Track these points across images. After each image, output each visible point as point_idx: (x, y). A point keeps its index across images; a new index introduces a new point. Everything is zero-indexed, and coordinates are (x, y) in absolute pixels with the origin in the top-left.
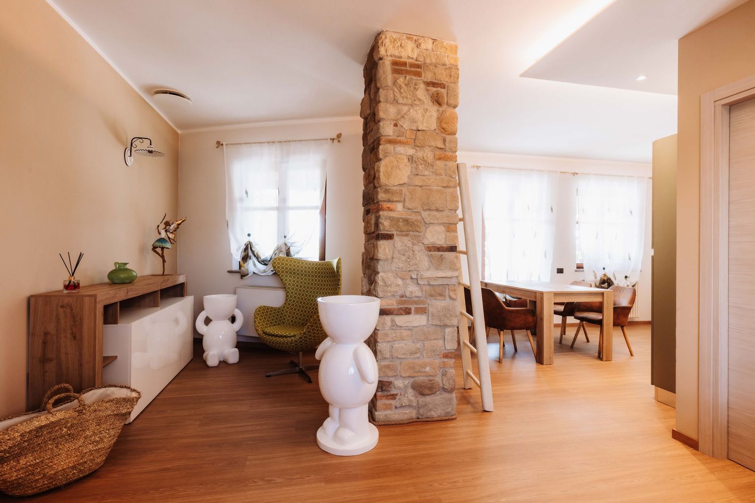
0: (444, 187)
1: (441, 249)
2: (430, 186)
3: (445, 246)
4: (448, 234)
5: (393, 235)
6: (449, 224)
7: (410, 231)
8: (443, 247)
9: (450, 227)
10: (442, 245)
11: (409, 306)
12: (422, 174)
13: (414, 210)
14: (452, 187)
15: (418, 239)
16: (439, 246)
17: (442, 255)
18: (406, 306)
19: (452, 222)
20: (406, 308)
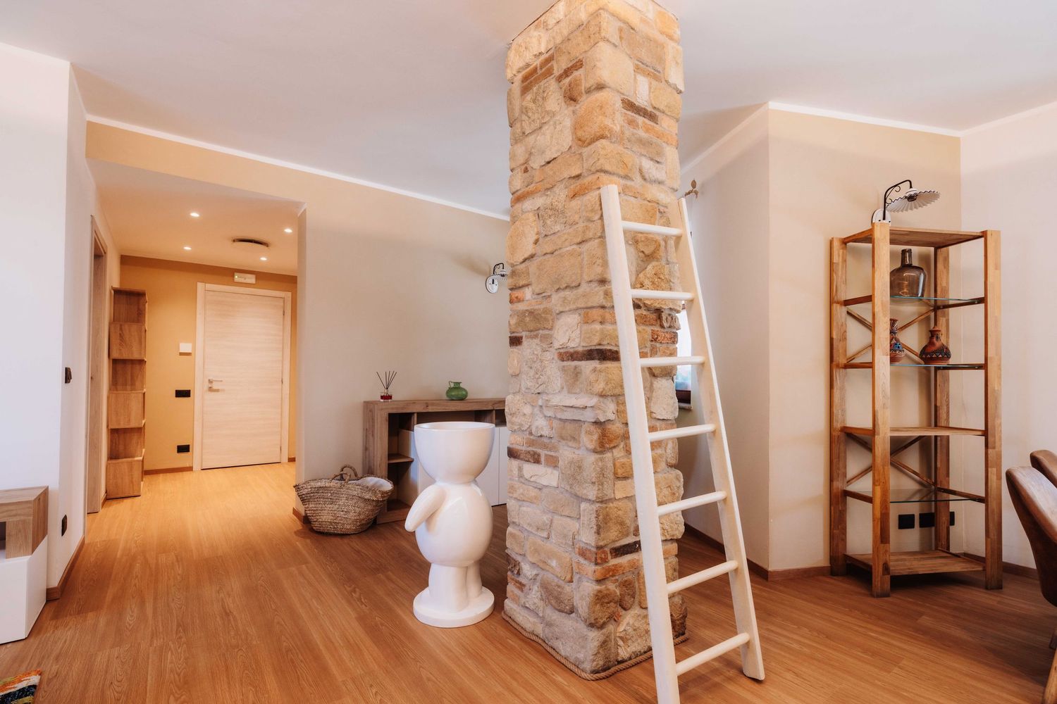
0: (580, 243)
1: (575, 356)
2: (560, 248)
3: (580, 349)
4: (585, 327)
5: (522, 338)
6: (587, 308)
7: (539, 329)
8: (577, 353)
9: (589, 314)
10: (576, 349)
11: (539, 451)
12: (552, 232)
13: (544, 295)
14: (591, 238)
15: (547, 340)
16: (572, 350)
17: (576, 367)
18: (534, 450)
19: (590, 304)
20: (535, 453)
